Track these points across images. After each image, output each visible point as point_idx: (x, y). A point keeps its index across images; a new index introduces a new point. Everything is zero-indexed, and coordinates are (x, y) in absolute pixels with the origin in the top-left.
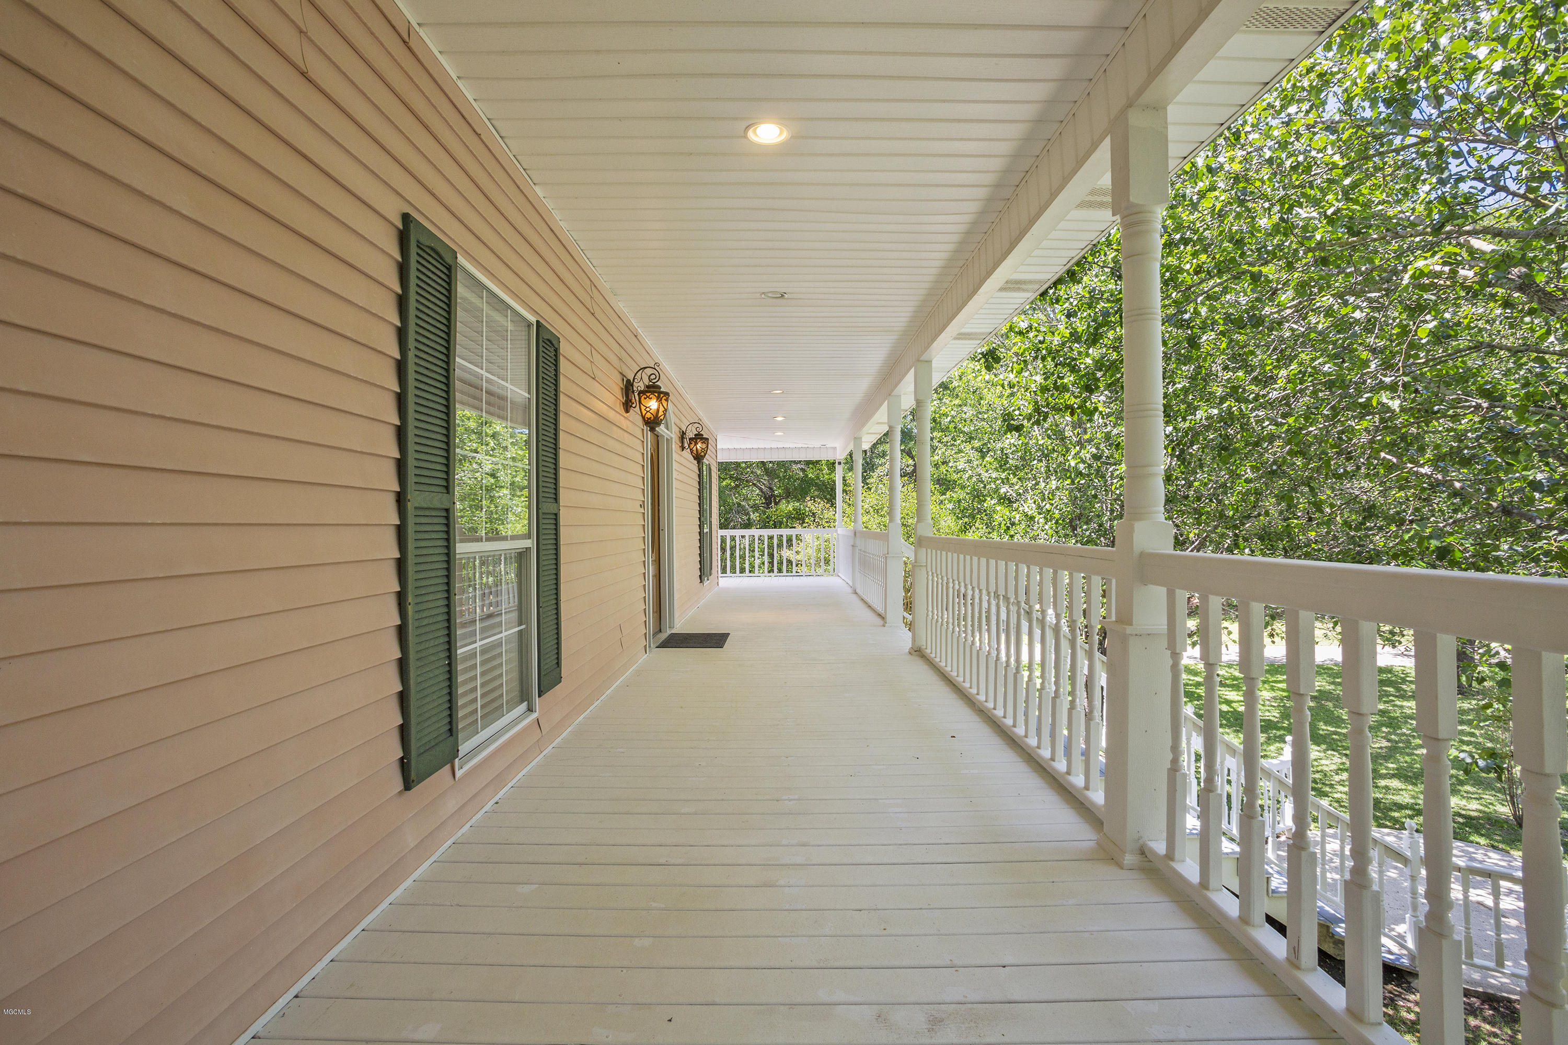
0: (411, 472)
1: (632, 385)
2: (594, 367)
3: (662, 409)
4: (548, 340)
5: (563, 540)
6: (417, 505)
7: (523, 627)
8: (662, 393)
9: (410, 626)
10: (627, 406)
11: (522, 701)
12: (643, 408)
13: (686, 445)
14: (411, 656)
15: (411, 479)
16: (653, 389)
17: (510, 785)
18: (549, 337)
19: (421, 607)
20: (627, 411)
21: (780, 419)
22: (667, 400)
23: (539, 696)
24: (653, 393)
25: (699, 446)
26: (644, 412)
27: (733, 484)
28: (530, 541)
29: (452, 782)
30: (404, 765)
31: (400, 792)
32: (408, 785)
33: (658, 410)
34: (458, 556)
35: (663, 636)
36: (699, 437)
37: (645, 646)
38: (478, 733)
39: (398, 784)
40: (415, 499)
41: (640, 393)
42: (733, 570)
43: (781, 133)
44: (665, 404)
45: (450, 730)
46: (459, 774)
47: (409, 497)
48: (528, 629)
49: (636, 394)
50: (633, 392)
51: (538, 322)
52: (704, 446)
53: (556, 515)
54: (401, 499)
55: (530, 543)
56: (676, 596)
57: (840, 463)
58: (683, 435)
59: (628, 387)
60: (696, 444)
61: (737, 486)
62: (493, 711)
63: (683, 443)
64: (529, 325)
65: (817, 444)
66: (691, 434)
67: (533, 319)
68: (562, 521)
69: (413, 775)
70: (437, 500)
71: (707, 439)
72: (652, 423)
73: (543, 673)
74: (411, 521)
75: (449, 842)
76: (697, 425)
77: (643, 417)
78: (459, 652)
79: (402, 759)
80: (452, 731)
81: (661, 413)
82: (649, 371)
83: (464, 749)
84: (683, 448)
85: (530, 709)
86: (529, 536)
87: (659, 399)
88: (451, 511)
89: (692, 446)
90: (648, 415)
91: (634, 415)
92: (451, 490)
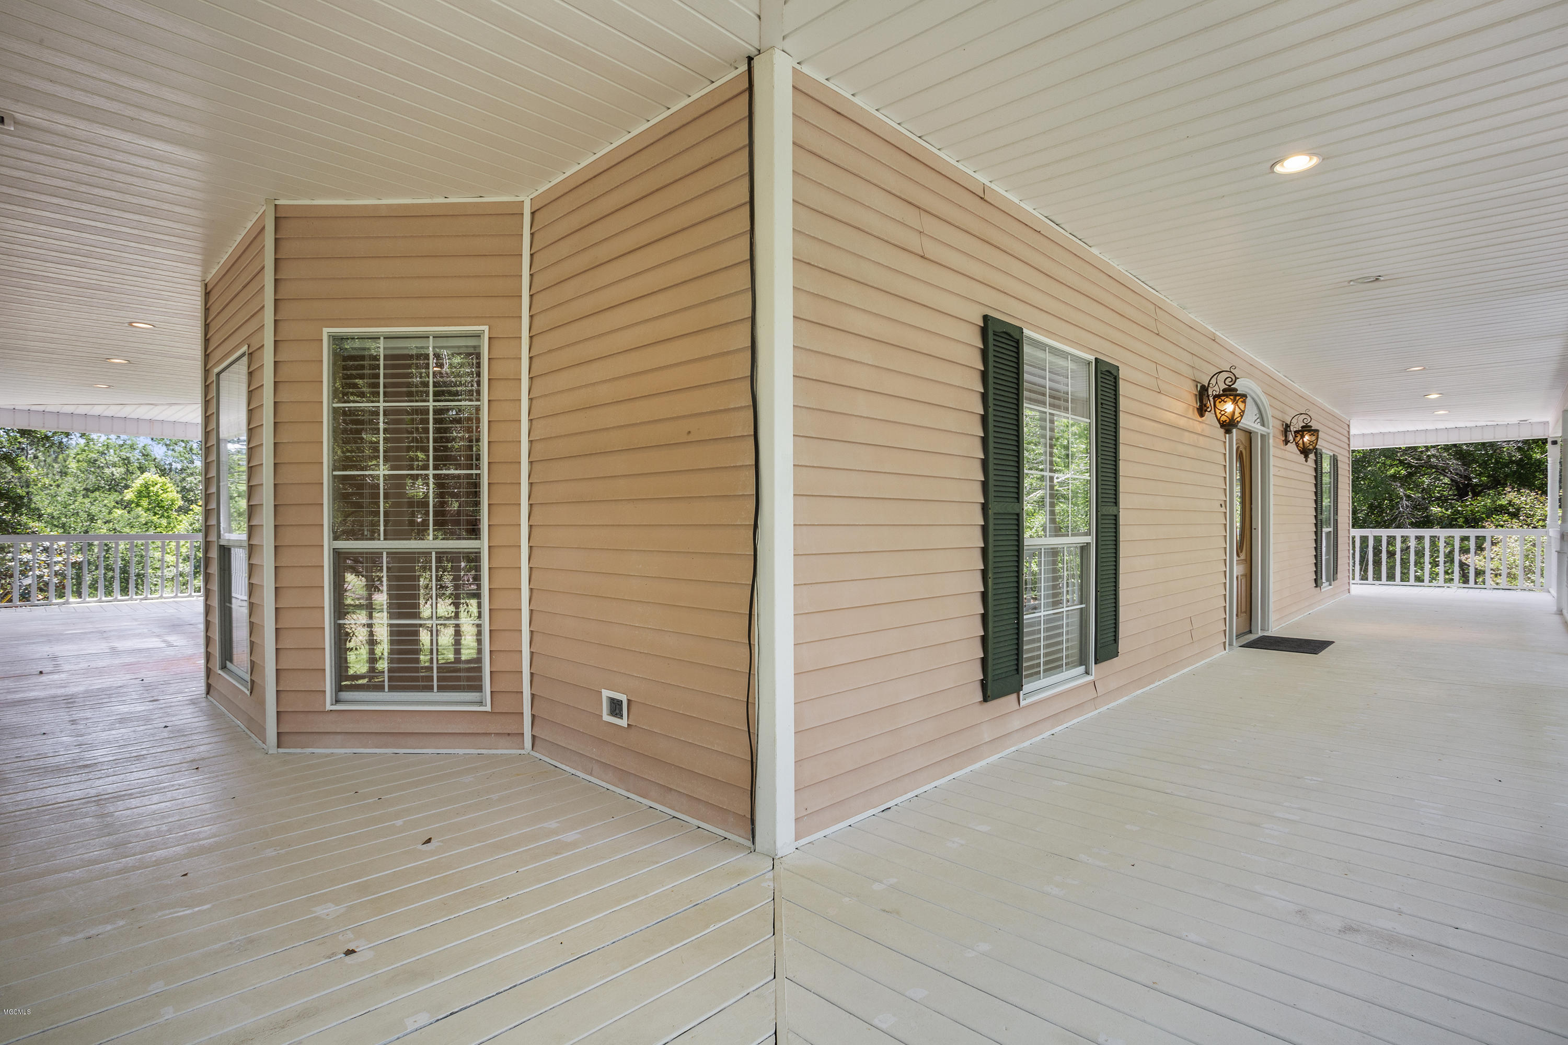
0: (991, 489)
1: (1207, 390)
2: (1159, 382)
3: (1238, 411)
4: (1108, 371)
5: (1122, 537)
6: (996, 512)
7: (1083, 606)
8: (1239, 395)
9: (990, 594)
10: (1202, 411)
11: (1081, 665)
12: (1218, 412)
13: (1291, 438)
14: (990, 613)
15: (991, 494)
16: (1230, 392)
17: (1065, 725)
18: (1107, 369)
19: (998, 581)
20: (1202, 415)
21: (1434, 396)
22: (1244, 402)
23: (1096, 663)
24: (1227, 396)
25: (1307, 438)
26: (1219, 416)
27: (1403, 472)
28: (1089, 538)
29: (1016, 707)
30: (984, 685)
31: (980, 702)
32: (986, 699)
33: (1234, 412)
34: (1025, 548)
35: (1252, 637)
36: (1306, 429)
37: (1225, 643)
38: (1040, 679)
39: (979, 697)
40: (994, 508)
41: (1216, 397)
42: (1377, 577)
43: (1311, 159)
44: (1242, 406)
45: (1017, 670)
46: (1023, 703)
47: (990, 506)
48: (1087, 608)
49: (1211, 399)
50: (1208, 396)
51: (1096, 359)
52: (1314, 438)
53: (1116, 516)
54: (985, 508)
55: (1090, 539)
56: (1273, 598)
57: (1554, 443)
58: (1286, 428)
59: (1203, 392)
60: (1303, 437)
61: (1410, 475)
62: (1053, 666)
63: (1286, 436)
64: (1089, 363)
65: (1514, 420)
66: (1297, 425)
67: (1092, 358)
68: (1122, 521)
69: (989, 693)
70: (1011, 508)
71: (1317, 431)
72: (1228, 426)
73: (1099, 645)
74: (991, 522)
75: (1014, 749)
76: (1303, 416)
77: (1219, 420)
78: (1025, 617)
79: (982, 680)
80: (1018, 670)
81: (1237, 415)
82: (1225, 375)
83: (1027, 688)
84: (1286, 442)
85: (1087, 673)
86: (1088, 533)
87: (1235, 401)
88: (1021, 515)
89: (1298, 439)
90: (1224, 418)
91: (1209, 417)
92: (1021, 501)
